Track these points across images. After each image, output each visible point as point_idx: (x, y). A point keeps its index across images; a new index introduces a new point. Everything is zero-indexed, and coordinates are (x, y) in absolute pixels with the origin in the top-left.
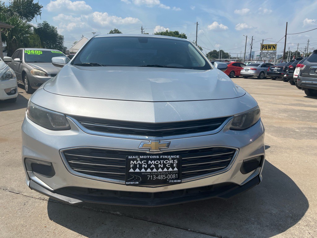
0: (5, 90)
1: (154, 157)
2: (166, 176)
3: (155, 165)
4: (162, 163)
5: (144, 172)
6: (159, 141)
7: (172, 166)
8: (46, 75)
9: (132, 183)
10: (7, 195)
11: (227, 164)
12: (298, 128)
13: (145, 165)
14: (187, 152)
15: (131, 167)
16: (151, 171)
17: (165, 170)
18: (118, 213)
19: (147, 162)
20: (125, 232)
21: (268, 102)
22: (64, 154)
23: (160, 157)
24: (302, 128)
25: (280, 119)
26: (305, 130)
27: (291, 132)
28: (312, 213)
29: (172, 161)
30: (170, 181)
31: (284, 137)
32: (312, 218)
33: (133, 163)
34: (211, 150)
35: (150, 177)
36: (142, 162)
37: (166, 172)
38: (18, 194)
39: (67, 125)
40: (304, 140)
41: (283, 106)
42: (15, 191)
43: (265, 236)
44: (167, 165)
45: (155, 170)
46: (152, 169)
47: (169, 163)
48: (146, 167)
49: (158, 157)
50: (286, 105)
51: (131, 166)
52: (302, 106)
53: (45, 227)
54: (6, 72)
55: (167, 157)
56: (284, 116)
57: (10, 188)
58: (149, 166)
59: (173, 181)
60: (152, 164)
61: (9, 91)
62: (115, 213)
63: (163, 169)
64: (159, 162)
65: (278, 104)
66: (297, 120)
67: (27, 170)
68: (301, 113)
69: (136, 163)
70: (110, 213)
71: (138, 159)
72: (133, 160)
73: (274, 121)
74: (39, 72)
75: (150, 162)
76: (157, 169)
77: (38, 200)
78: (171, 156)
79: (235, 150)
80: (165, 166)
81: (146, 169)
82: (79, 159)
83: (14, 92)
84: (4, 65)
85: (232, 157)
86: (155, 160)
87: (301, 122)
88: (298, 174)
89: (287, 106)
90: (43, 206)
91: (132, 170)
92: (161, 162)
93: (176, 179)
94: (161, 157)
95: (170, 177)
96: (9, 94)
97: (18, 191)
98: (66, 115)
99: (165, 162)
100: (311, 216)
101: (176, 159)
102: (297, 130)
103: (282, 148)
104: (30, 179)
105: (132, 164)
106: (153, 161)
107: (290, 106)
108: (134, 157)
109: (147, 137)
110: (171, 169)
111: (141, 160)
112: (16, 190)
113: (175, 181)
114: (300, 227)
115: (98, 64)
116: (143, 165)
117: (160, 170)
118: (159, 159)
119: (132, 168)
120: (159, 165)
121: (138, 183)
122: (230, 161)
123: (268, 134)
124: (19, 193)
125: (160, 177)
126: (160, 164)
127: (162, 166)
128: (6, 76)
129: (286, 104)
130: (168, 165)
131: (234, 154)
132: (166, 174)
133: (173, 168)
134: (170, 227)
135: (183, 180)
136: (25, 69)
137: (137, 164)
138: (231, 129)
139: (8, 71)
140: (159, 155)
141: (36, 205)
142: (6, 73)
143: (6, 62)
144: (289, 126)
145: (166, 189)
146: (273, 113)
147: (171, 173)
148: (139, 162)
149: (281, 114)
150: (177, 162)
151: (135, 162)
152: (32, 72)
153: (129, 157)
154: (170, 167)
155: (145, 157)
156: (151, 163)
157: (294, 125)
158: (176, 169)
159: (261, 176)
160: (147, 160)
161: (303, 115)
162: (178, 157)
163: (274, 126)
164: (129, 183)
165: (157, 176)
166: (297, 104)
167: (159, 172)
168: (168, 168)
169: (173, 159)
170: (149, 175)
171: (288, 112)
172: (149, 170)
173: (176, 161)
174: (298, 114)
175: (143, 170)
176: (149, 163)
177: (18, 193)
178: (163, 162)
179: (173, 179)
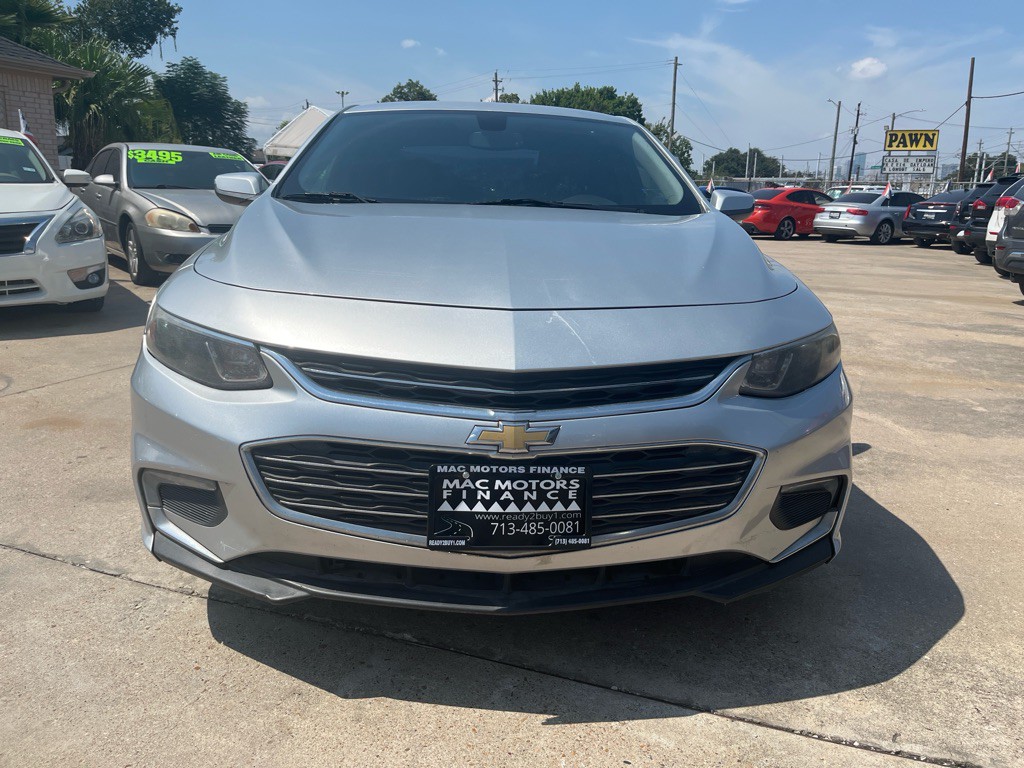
0: (70, 272)
1: (512, 469)
2: (546, 525)
3: (513, 492)
4: (534, 487)
5: (481, 513)
6: (525, 424)
7: (563, 496)
8: (195, 227)
9: (446, 543)
10: (84, 579)
11: (728, 496)
12: (985, 403)
13: (484, 491)
14: (608, 458)
15: (445, 497)
16: (501, 510)
17: (544, 507)
18: (408, 636)
19: (491, 485)
20: (425, 688)
21: (895, 320)
22: (254, 458)
23: (527, 469)
24: (998, 403)
25: (931, 373)
26: (1007, 407)
27: (960, 415)
28: (992, 654)
29: (565, 482)
30: (557, 541)
31: (935, 430)
32: (994, 670)
33: (451, 486)
34: (682, 453)
35: (500, 528)
36: (478, 484)
37: (545, 513)
38: (117, 579)
39: (263, 376)
40: (997, 440)
41: (945, 332)
42: (109, 568)
43: (840, 712)
44: (549, 495)
45: (513, 508)
46: (505, 504)
47: (554, 489)
48: (487, 497)
49: (522, 470)
50: (956, 329)
51: (445, 494)
52: (1007, 334)
53: (197, 668)
54: (72, 217)
55: (548, 472)
56: (944, 364)
57: (94, 559)
58: (496, 495)
59: (565, 541)
60: (506, 489)
61: (82, 277)
62: (399, 636)
63: (536, 504)
64: (526, 485)
65: (930, 326)
66: (982, 377)
67: (146, 505)
68: (999, 356)
69: (458, 487)
70: (384, 636)
71: (465, 474)
72: (451, 477)
73: (911, 378)
74: (174, 220)
75: (498, 483)
76: (521, 504)
77: (176, 594)
78: (562, 469)
79: (753, 456)
80: (542, 496)
81: (487, 504)
82: (296, 471)
83: (96, 278)
84: (65, 196)
85: (744, 476)
86: (513, 477)
87: (996, 383)
88: (966, 540)
89: (958, 332)
90: (189, 612)
91: (446, 507)
92: (530, 485)
93: (575, 535)
94: (532, 469)
95: (557, 527)
96: (82, 285)
97: (116, 569)
98: (258, 345)
99: (542, 485)
100: (991, 662)
101: (576, 476)
102: (980, 409)
103: (925, 462)
104: (154, 530)
105: (448, 488)
106: (508, 483)
107: (968, 333)
108: (453, 469)
109: (491, 413)
110: (559, 507)
111: (474, 477)
112: (112, 565)
113: (573, 541)
114: (952, 692)
115: (354, 197)
116: (480, 493)
117: (528, 508)
118: (527, 477)
119: (449, 499)
120: (526, 494)
121: (463, 543)
122: (738, 487)
123: (884, 420)
124: (119, 576)
125: (528, 529)
126: (529, 489)
127: (534, 497)
128: (73, 230)
129: (955, 325)
130: (552, 495)
131: (749, 466)
132: (547, 519)
133: (567, 503)
134: (557, 679)
135: (598, 540)
136: (131, 210)
137: (461, 490)
138: (744, 393)
139: (79, 213)
140: (527, 463)
141: (171, 607)
142: (73, 221)
143: (71, 185)
144: (956, 395)
145: (546, 563)
146: (909, 354)
147: (559, 516)
148: (468, 483)
149: (934, 358)
150: (578, 486)
151: (457, 482)
152: (151, 217)
153: (440, 469)
154: (556, 501)
155: (485, 469)
156: (503, 487)
157: (971, 394)
158: (574, 507)
159: (837, 537)
160: (492, 477)
161: (1006, 362)
162: (581, 470)
163: (907, 396)
164: (438, 543)
165: (519, 524)
166: (990, 326)
167: (526, 514)
168: (551, 504)
169: (567, 477)
170: (495, 521)
171: (957, 350)
172: (496, 508)
173: (575, 484)
174: (990, 358)
175: (479, 508)
176: (496, 488)
177: (115, 573)
178: (538, 484)
179: (566, 536)
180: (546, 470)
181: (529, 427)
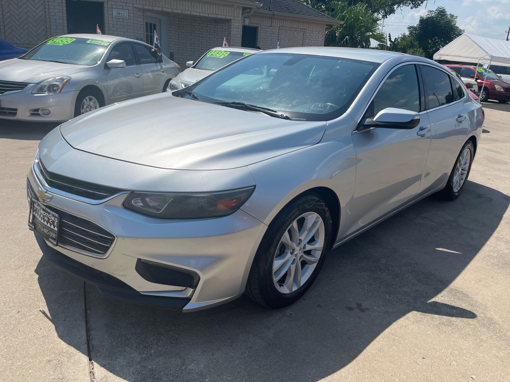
2: (49, 232)
5: (38, 219)
7: (53, 223)
11: (105, 250)
15: (34, 210)
17: (49, 225)
19: (40, 209)
29: (54, 218)
30: (50, 239)
35: (40, 227)
37: (49, 227)
44: (50, 221)
46: (41, 219)
47: (51, 219)
49: (45, 208)
60: (42, 214)
63: (47, 223)
69: (37, 207)
76: (44, 220)
78: (53, 212)
79: (113, 236)
91: (34, 213)
94: (47, 209)
95: (52, 234)
99: (49, 216)
101: (56, 217)
105: (35, 207)
106: (42, 211)
108: (35, 200)
110: (52, 227)
113: (53, 241)
116: (39, 212)
118: (46, 211)
120: (45, 218)
121: (34, 228)
125: (46, 231)
126: (46, 216)
127: (47, 220)
132: (49, 230)
133: (54, 227)
137: (37, 209)
140: (46, 206)
147: (52, 230)
150: (57, 221)
155: (40, 204)
158: (56, 229)
162: (57, 215)
165: (44, 228)
167: (45, 225)
168: (51, 225)
169: (54, 216)
170: (40, 223)
179: (53, 238)
180: (49, 211)
181: (46, 192)
